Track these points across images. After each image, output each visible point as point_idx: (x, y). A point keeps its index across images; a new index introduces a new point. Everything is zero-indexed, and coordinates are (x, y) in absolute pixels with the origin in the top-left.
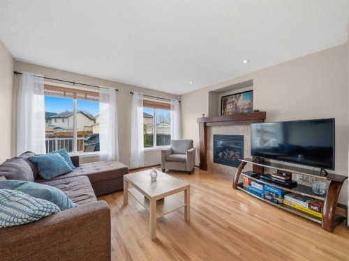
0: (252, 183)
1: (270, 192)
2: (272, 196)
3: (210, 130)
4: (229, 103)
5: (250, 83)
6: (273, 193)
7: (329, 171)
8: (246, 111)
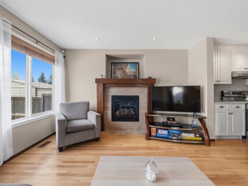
0: (159, 131)
1: (174, 134)
2: (176, 136)
3: (108, 91)
4: (118, 69)
5: (140, 57)
6: (176, 134)
7: (198, 114)
8: (132, 77)
